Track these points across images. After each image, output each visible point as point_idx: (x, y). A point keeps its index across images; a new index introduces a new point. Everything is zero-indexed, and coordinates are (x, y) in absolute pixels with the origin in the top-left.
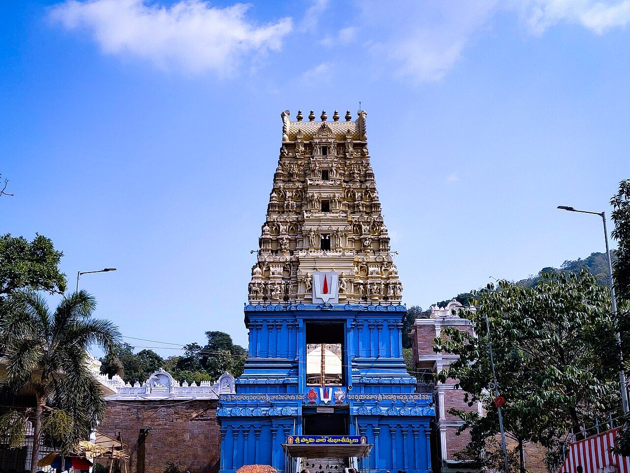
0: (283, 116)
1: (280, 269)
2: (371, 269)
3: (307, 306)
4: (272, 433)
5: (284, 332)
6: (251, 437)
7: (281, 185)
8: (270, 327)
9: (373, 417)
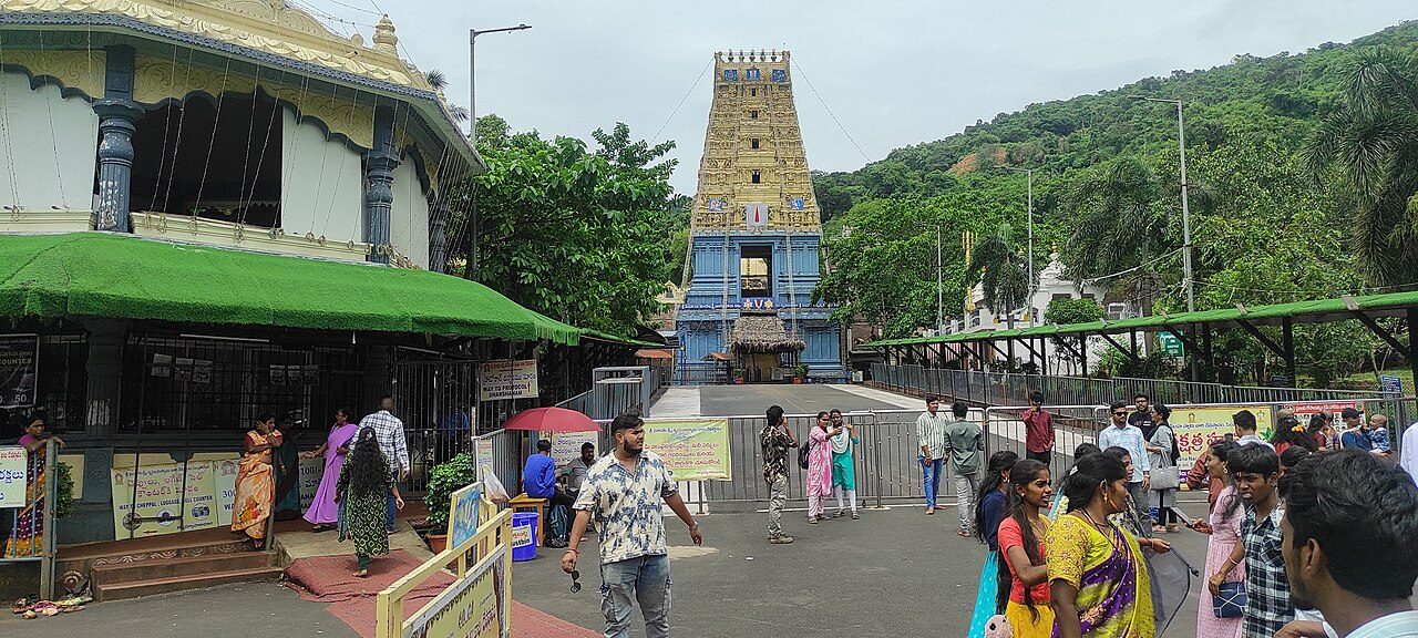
3: (742, 232)
4: (718, 334)
5: (724, 252)
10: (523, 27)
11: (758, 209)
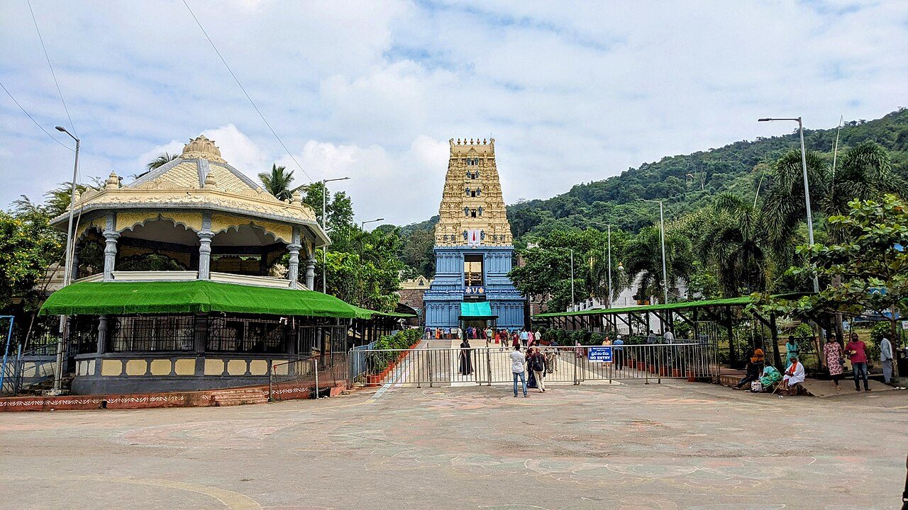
0: (450, 141)
1: (451, 228)
2: (497, 227)
3: (465, 247)
4: (450, 308)
5: (454, 259)
6: (440, 310)
7: (451, 182)
8: (447, 257)
9: (498, 300)
10: (346, 178)
11: (475, 233)
